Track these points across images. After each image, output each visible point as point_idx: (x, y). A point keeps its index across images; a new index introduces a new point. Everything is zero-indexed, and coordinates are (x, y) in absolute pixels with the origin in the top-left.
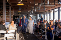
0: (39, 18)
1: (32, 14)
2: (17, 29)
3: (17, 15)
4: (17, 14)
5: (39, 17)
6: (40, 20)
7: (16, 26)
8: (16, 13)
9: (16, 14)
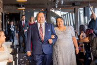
0: (84, 20)
1: (61, 7)
2: (15, 59)
3: (13, 11)
4: (14, 8)
5: (85, 15)
6: (86, 28)
7: (12, 47)
8: (11, 5)
9: (9, 7)
